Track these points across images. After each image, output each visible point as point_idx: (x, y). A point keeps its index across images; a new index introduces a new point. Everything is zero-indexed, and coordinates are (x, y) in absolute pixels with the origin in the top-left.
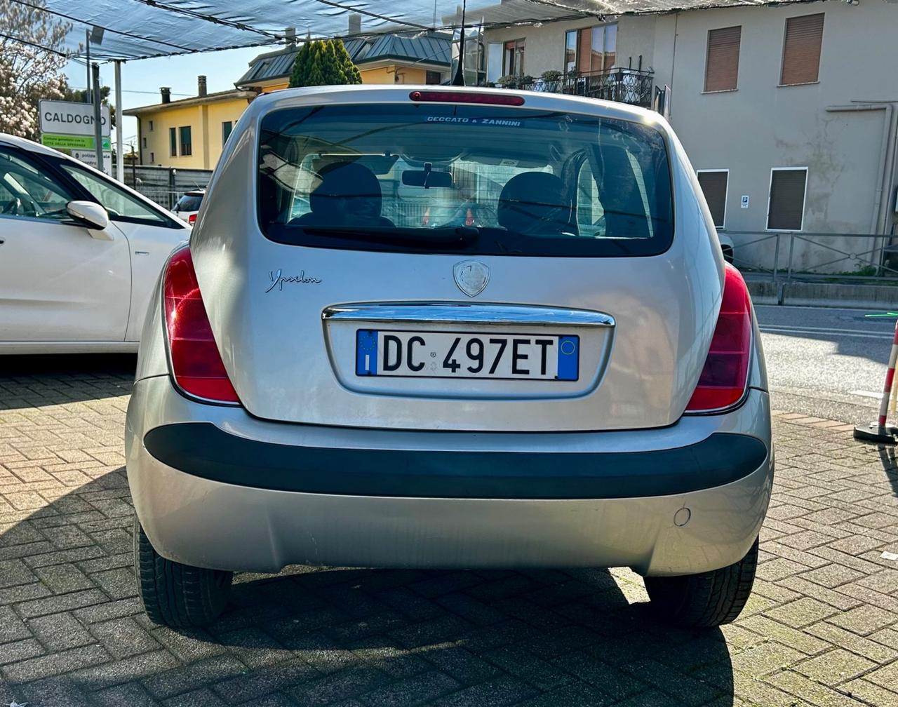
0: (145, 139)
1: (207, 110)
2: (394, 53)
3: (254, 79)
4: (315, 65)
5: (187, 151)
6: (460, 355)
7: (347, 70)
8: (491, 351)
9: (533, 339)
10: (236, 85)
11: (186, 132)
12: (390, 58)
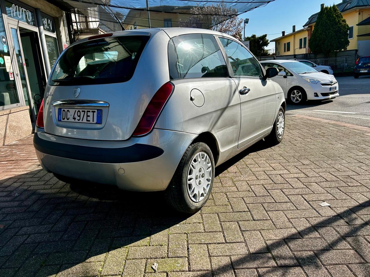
0: (277, 48)
1: (295, 36)
2: (358, 5)
3: (309, 24)
4: (325, 15)
5: (289, 50)
6: (76, 116)
7: (337, 14)
8: (82, 114)
9: (91, 110)
10: (304, 26)
11: (289, 44)
12: (356, 7)
